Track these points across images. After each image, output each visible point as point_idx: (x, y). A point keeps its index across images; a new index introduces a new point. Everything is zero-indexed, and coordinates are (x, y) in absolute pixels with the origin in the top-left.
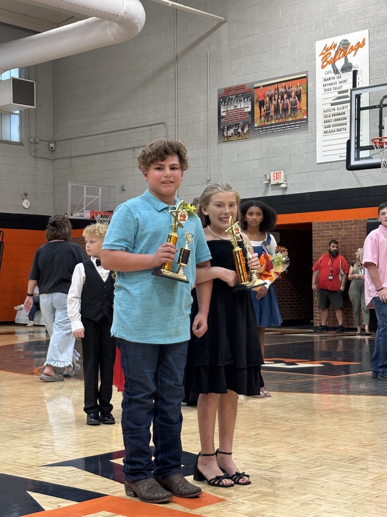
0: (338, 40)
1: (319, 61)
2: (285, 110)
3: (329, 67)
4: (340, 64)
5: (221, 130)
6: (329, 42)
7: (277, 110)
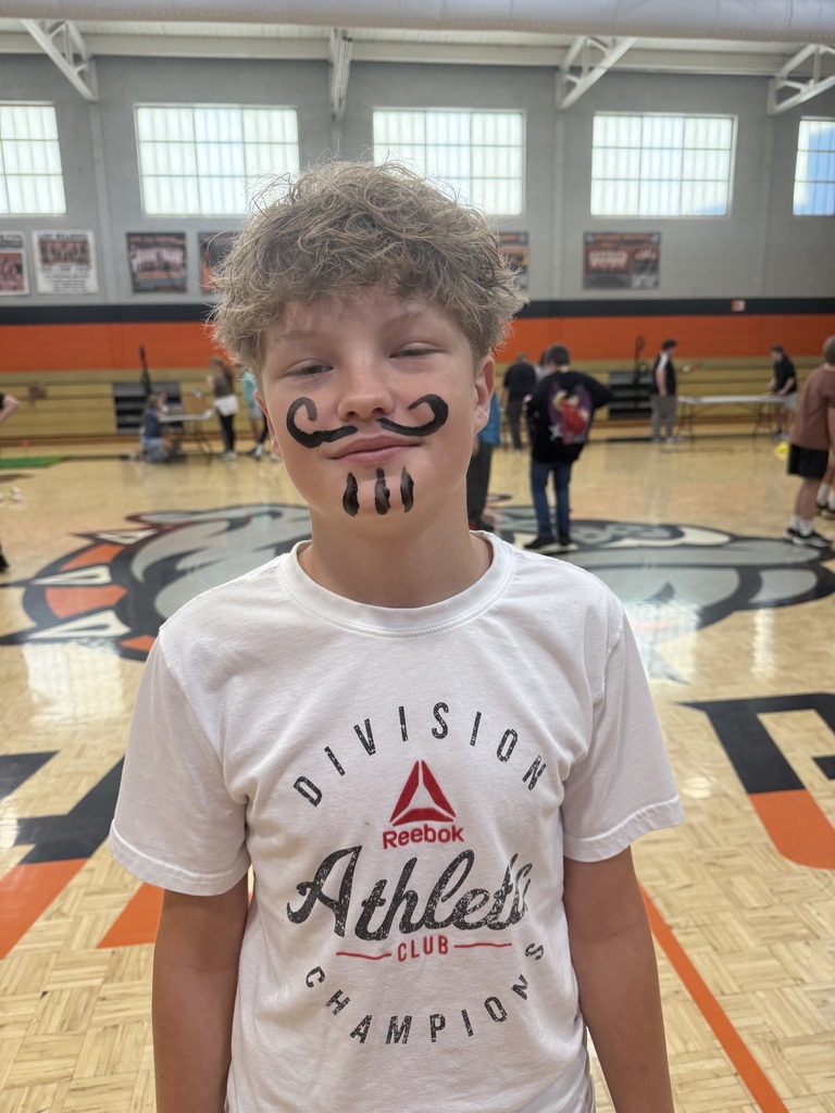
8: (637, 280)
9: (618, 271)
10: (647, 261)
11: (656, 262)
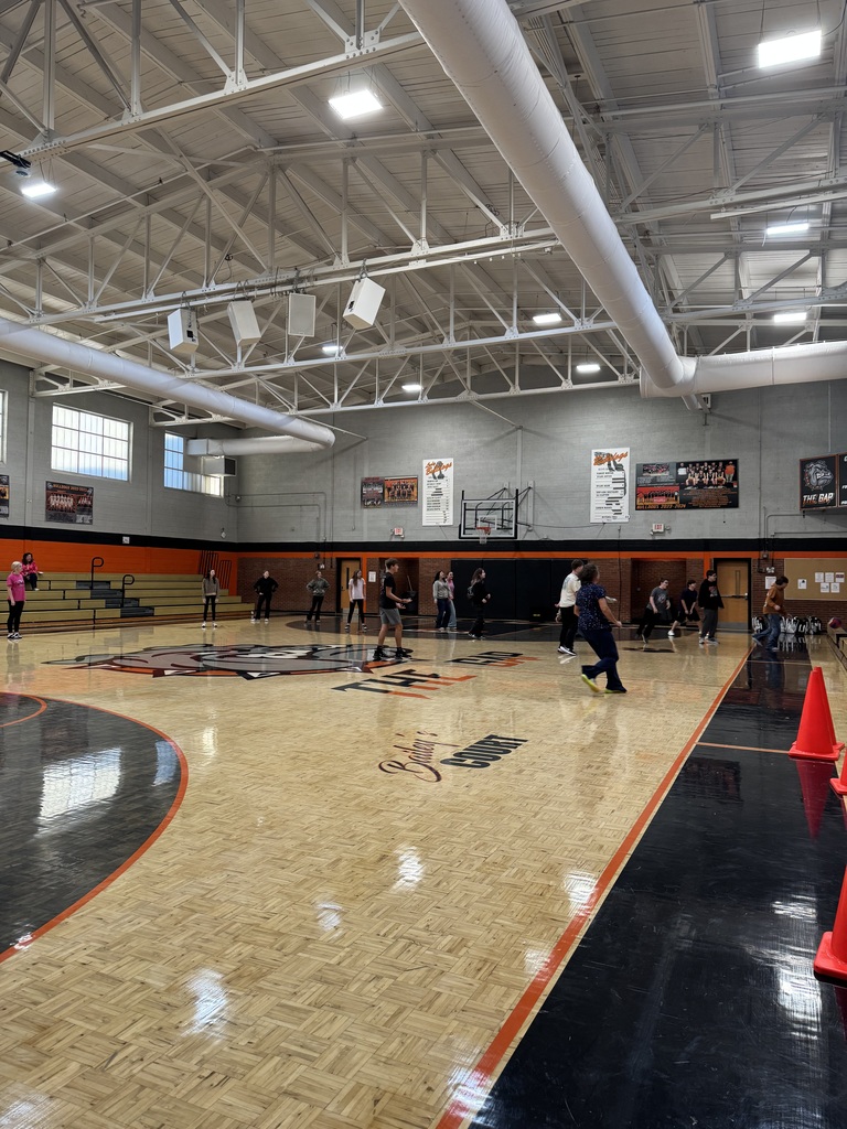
0: (436, 461)
1: (425, 470)
2: (404, 494)
3: (431, 475)
4: (437, 474)
5: (363, 502)
6: (431, 461)
7: (399, 494)
8: (80, 518)
9: (67, 510)
10: (85, 505)
11: (91, 506)
